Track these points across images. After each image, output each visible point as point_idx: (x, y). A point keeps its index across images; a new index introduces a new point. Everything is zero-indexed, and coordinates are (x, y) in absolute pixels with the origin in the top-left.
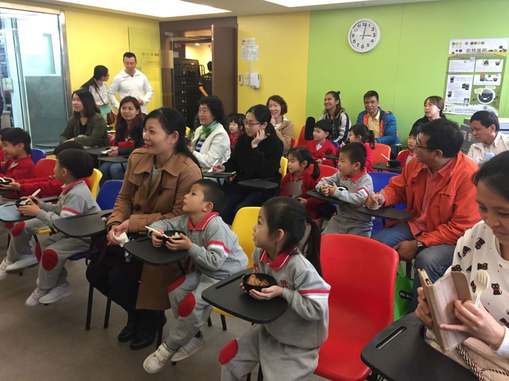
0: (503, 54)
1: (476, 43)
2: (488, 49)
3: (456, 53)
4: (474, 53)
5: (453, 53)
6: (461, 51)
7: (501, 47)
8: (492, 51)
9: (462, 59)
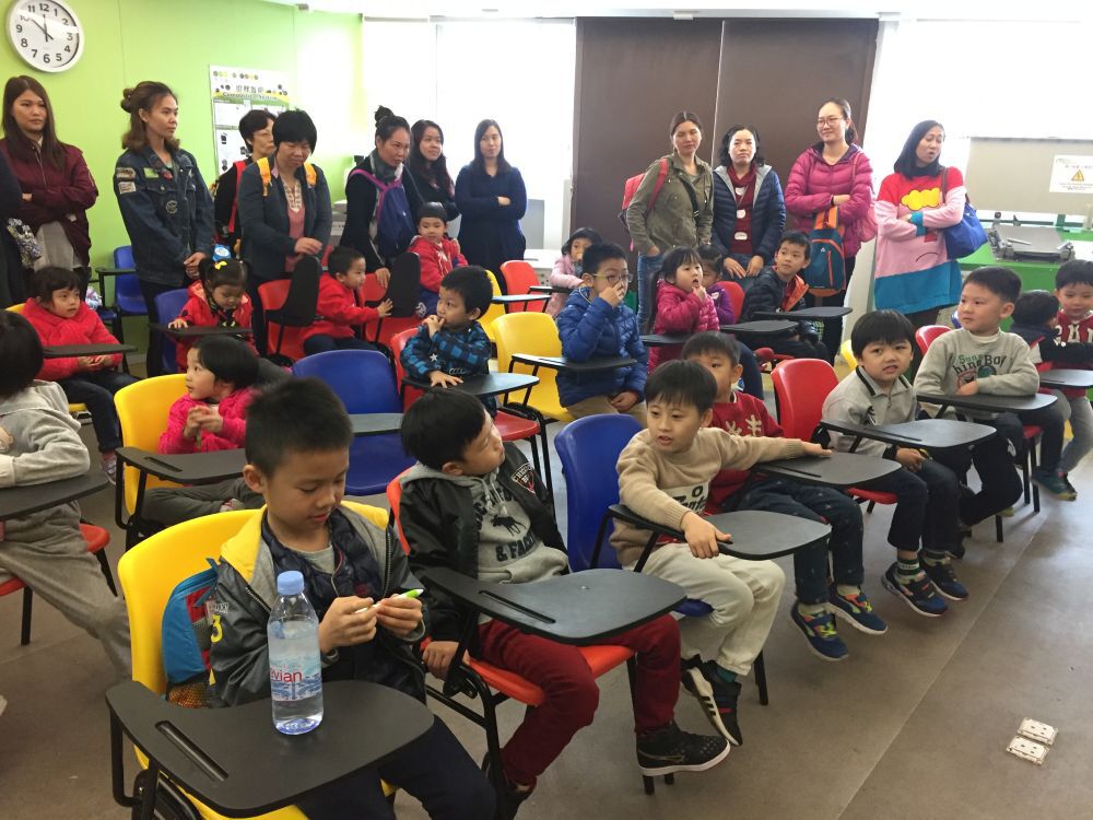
0: (282, 98)
1: (247, 77)
2: (266, 89)
3: (221, 90)
4: (249, 94)
5: (218, 90)
6: (228, 87)
7: (280, 87)
8: (269, 92)
9: (232, 102)
